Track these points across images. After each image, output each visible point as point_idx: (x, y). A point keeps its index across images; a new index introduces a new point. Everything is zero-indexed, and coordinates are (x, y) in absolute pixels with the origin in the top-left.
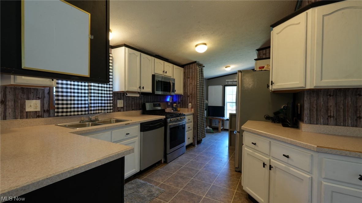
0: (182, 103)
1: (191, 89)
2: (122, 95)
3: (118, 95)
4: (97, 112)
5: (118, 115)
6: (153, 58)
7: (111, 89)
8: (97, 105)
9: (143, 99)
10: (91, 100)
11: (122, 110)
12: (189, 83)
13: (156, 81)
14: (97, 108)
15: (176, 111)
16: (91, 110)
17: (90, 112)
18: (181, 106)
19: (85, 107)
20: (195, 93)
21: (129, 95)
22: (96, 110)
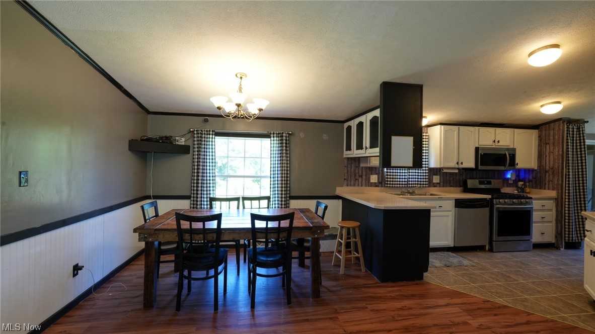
0: (536, 182)
1: (552, 161)
2: (438, 170)
3: (433, 171)
4: (414, 185)
5: (433, 190)
6: (477, 128)
7: (427, 166)
8: (414, 180)
9: (464, 175)
10: (409, 175)
11: (438, 185)
12: (548, 152)
13: (481, 155)
14: (414, 183)
15: (523, 192)
16: (409, 184)
17: (408, 186)
18: (534, 186)
19: (405, 181)
20: (559, 167)
21: (444, 171)
22: (413, 184)
